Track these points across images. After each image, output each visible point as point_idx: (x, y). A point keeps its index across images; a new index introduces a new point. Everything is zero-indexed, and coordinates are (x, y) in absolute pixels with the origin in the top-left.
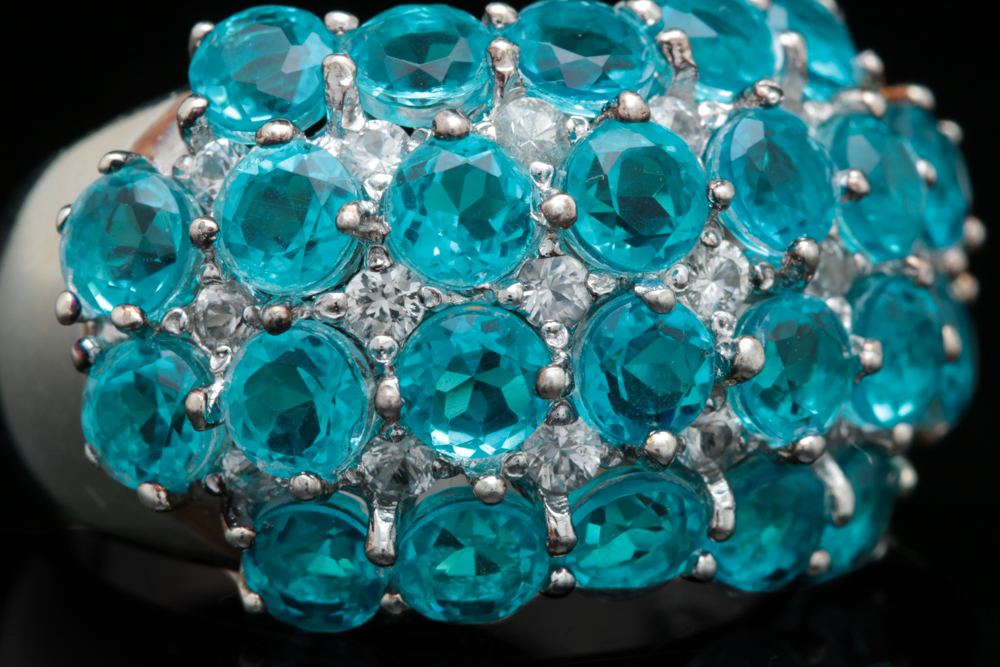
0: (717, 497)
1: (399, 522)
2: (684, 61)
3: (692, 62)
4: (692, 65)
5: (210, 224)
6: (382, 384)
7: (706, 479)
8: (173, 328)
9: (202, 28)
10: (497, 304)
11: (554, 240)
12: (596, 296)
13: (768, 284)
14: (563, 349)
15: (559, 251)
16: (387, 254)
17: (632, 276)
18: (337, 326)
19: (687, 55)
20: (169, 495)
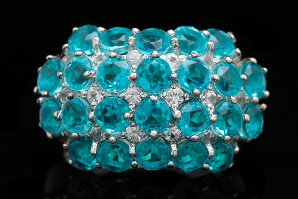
0: (173, 148)
1: (98, 146)
2: (176, 45)
3: (178, 45)
4: (178, 46)
5: (61, 73)
6: (90, 113)
7: (171, 143)
8: (56, 97)
9: (75, 29)
10: (119, 97)
11: (134, 84)
12: (142, 97)
13: (187, 99)
14: (133, 109)
15: (134, 86)
16: (96, 83)
17: (152, 94)
18: (85, 99)
19: (177, 44)
20: (52, 135)
